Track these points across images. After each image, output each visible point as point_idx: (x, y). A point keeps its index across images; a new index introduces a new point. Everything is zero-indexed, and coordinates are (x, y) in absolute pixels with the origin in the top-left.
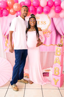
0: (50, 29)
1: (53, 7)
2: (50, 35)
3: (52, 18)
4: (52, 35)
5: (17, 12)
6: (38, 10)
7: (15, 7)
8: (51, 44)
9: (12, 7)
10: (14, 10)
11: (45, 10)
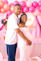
0: (34, 25)
1: (37, 7)
2: (35, 30)
3: (36, 16)
4: (36, 30)
5: (7, 11)
6: (25, 9)
7: (5, 7)
8: (36, 36)
9: (3, 7)
10: (4, 10)
11: (30, 9)
